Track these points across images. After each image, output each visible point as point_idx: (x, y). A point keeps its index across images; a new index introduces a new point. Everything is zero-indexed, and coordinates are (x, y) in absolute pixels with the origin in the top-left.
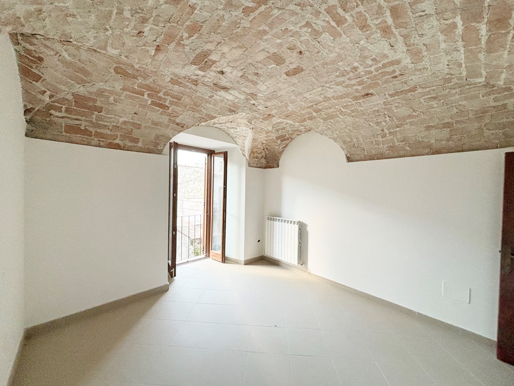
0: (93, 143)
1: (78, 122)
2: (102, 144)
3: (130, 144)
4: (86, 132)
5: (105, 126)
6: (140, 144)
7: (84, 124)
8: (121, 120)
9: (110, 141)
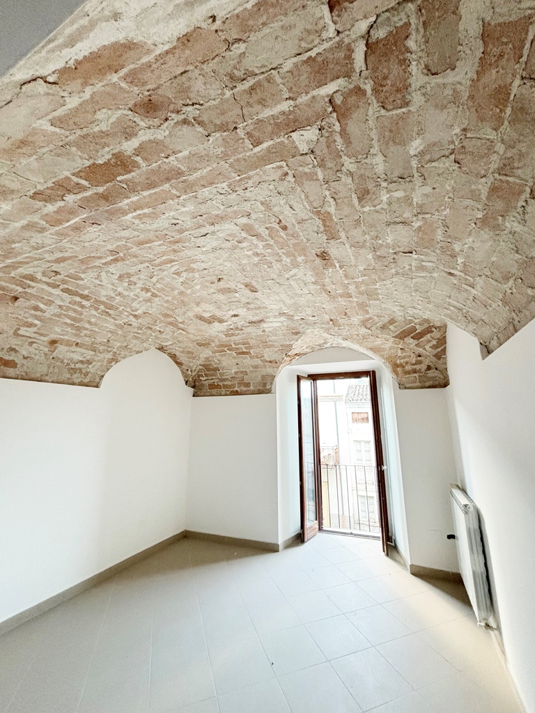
0: (223, 393)
1: (213, 381)
2: (228, 393)
3: (245, 389)
4: (218, 387)
5: (227, 379)
6: (252, 388)
7: (216, 381)
8: (233, 371)
9: (231, 390)
